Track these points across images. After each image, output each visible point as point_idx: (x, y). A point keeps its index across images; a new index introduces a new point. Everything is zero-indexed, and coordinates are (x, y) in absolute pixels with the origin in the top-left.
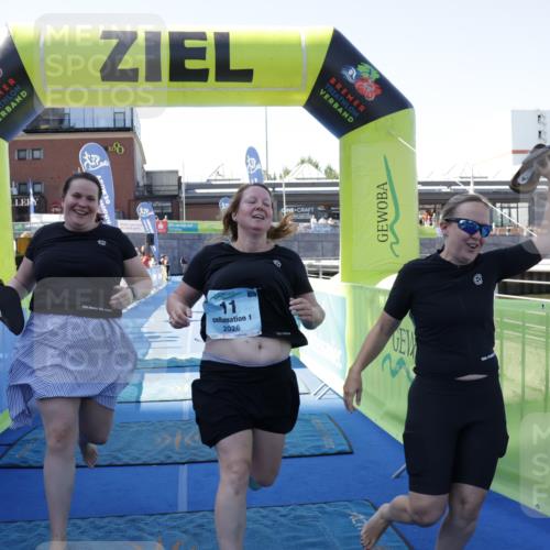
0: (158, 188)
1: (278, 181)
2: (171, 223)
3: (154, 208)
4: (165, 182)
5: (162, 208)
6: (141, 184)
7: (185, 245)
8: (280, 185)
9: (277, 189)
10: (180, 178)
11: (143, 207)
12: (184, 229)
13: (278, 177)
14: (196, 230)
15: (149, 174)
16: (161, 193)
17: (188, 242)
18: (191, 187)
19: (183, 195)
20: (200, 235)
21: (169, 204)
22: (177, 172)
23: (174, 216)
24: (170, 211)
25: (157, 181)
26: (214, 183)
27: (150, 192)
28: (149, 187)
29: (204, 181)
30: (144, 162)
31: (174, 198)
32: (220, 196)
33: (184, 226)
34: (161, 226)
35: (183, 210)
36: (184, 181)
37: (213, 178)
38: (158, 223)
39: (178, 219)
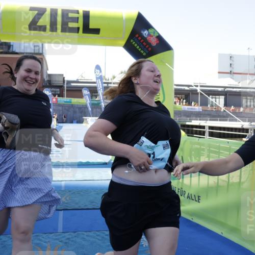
0: (54, 82)
1: (110, 81)
2: (60, 99)
3: (52, 91)
4: (57, 79)
5: (55, 91)
6: (46, 80)
7: (65, 109)
8: (111, 83)
9: (109, 85)
10: (64, 78)
11: (46, 90)
12: (65, 102)
13: (110, 79)
14: (71, 102)
15: (50, 75)
16: (55, 85)
17: (67, 108)
18: (69, 82)
19: (65, 86)
20: (72, 105)
21: (58, 90)
22: (63, 75)
23: (61, 95)
24: (59, 93)
25: (53, 79)
26: (80, 81)
27: (50, 84)
28: (49, 81)
29: (75, 80)
30: (47, 69)
31: (61, 87)
32: (83, 87)
33: (65, 100)
34: (54, 100)
35: (65, 93)
36: (65, 79)
37: (80, 78)
38: (53, 98)
39: (63, 97)
